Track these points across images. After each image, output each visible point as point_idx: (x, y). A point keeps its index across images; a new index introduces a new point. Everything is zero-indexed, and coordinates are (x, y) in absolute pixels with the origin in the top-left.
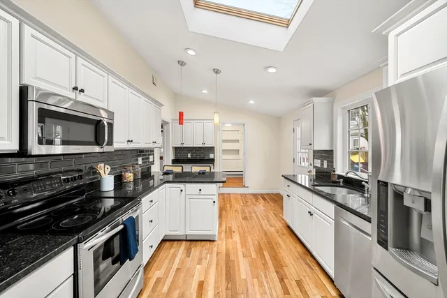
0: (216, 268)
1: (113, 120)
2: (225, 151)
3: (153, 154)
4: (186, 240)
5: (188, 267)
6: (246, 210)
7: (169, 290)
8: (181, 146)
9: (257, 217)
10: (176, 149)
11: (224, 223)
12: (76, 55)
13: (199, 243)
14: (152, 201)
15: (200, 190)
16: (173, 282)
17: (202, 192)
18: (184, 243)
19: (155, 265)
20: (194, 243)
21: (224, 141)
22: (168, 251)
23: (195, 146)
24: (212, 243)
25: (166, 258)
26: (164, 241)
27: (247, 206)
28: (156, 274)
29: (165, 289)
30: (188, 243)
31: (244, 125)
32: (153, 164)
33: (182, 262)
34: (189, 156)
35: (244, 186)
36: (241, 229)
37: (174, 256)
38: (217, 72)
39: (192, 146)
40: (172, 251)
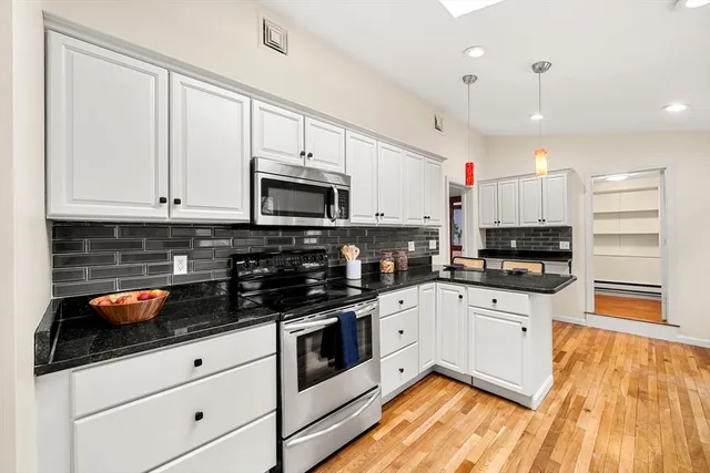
0: (510, 458)
1: (349, 186)
2: (600, 238)
3: (437, 239)
4: (472, 387)
5: (457, 427)
6: (651, 379)
7: (413, 445)
8: (496, 226)
9: (686, 404)
10: (489, 233)
11: (568, 386)
12: (304, 116)
13: (495, 400)
14: (401, 302)
15: (495, 301)
16: (424, 437)
17: (499, 306)
18: (466, 389)
19: (408, 402)
20: (485, 396)
21: (598, 216)
22: (437, 390)
23: (523, 225)
24: (520, 410)
25: (428, 399)
26: (435, 373)
27: (660, 369)
28: (405, 414)
29: (408, 441)
30: (474, 393)
31: (662, 171)
32: (438, 253)
33: (451, 416)
34: (513, 244)
35: (665, 323)
36: (611, 411)
37: (442, 402)
38: (540, 68)
39: (517, 225)
40: (442, 393)
